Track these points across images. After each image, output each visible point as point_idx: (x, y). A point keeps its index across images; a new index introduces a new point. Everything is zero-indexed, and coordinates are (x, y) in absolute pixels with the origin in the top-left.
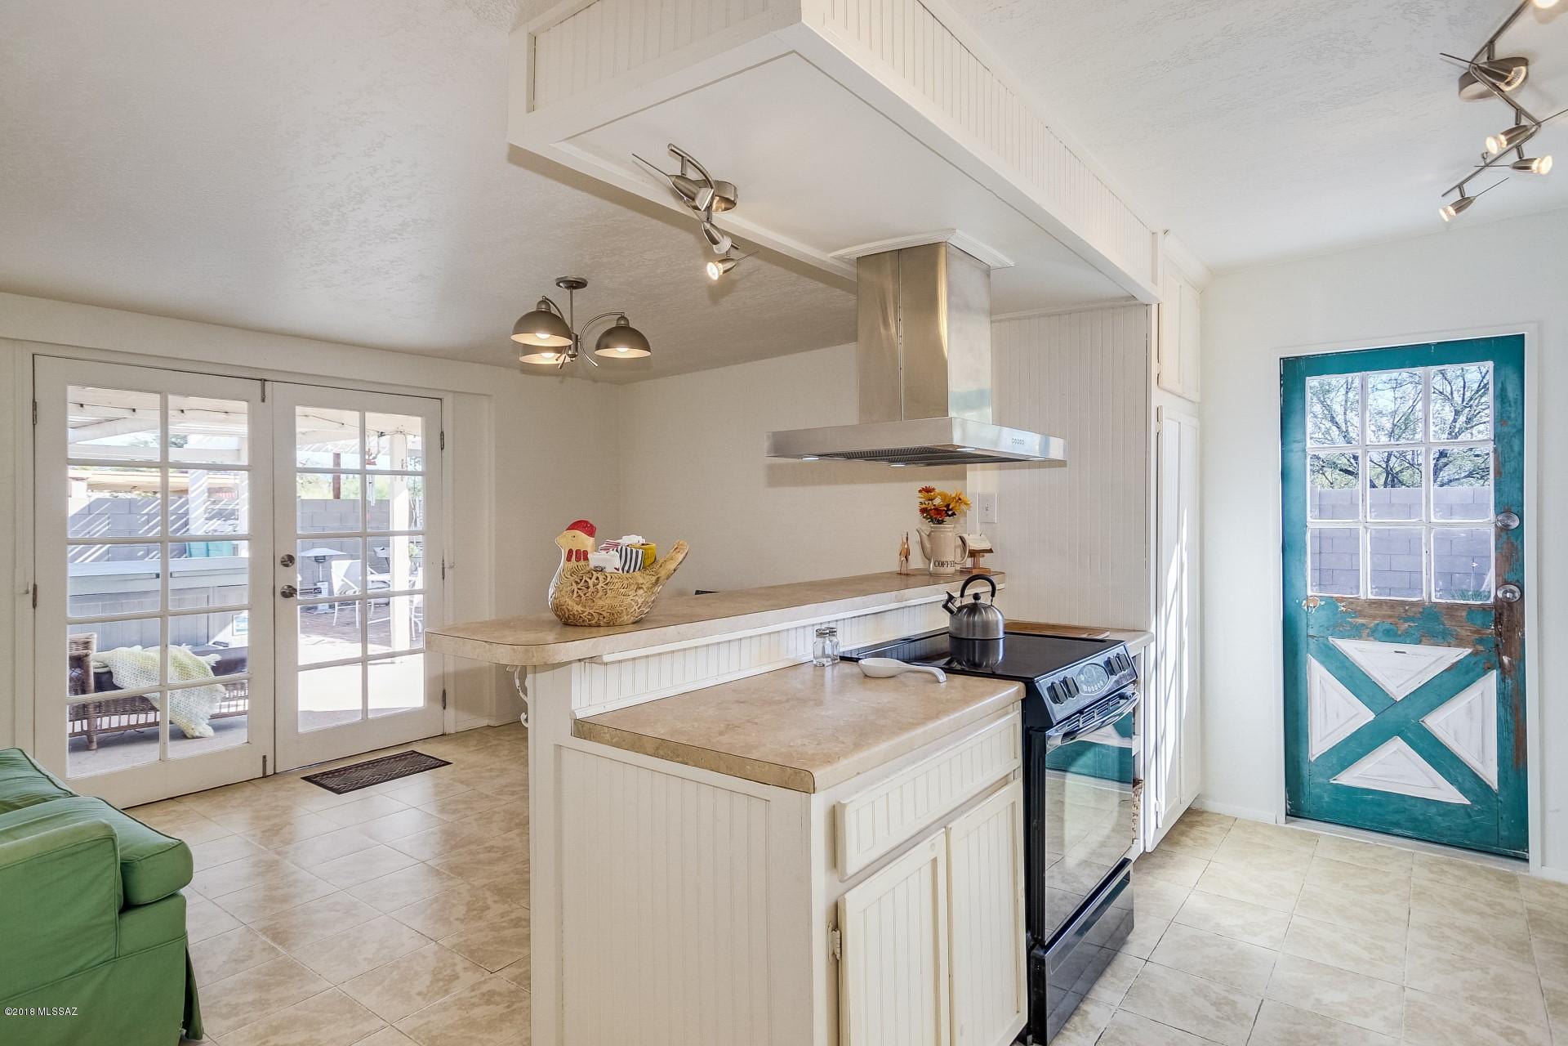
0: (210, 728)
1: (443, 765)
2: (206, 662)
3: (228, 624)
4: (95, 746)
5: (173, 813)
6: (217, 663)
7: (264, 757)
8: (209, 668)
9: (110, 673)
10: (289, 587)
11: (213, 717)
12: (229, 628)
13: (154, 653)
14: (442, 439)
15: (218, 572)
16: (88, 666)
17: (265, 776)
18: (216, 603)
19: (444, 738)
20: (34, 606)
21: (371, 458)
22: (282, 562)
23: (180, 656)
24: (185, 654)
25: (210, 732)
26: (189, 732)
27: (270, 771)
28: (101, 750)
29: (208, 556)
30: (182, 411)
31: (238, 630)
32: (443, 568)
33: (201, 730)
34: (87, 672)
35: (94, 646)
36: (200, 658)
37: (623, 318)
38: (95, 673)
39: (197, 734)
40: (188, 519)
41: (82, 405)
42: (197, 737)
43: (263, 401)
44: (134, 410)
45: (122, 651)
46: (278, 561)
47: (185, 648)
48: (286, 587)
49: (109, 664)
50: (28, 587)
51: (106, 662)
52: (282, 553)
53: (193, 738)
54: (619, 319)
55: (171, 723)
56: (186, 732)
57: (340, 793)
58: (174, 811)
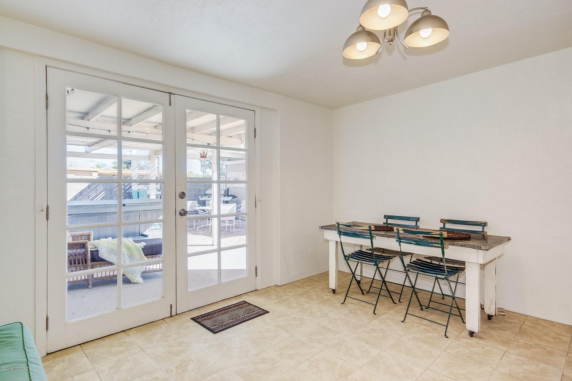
0: (141, 278)
1: (265, 313)
2: (140, 246)
3: (147, 229)
4: (90, 286)
5: (124, 344)
6: (144, 247)
7: (171, 305)
8: (141, 249)
9: (97, 251)
10: (183, 210)
11: (143, 272)
12: (148, 230)
13: (115, 241)
14: (255, 132)
15: (143, 204)
16: (87, 248)
17: (171, 316)
18: (143, 219)
19: (257, 292)
20: (47, 219)
21: (204, 155)
22: (179, 196)
23: (128, 243)
24: (131, 242)
25: (141, 280)
26: (132, 280)
27: (174, 313)
28: (93, 289)
29: (138, 198)
30: (129, 132)
31: (151, 230)
32: (256, 201)
33: (138, 280)
34: (87, 251)
35: (92, 237)
36: (137, 244)
37: (426, 10)
38: (90, 251)
39: (136, 281)
40: (131, 185)
41: (88, 128)
42: (136, 283)
43: (170, 105)
44: (110, 131)
45: (103, 240)
46: (178, 195)
47: (130, 239)
48: (181, 210)
49: (97, 247)
50: (43, 208)
51: (96, 245)
52: (179, 191)
53: (134, 283)
54: (424, 12)
55: (124, 275)
56: (131, 280)
57: (215, 333)
58: (124, 342)
